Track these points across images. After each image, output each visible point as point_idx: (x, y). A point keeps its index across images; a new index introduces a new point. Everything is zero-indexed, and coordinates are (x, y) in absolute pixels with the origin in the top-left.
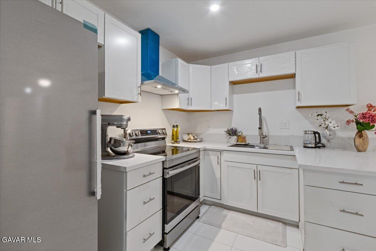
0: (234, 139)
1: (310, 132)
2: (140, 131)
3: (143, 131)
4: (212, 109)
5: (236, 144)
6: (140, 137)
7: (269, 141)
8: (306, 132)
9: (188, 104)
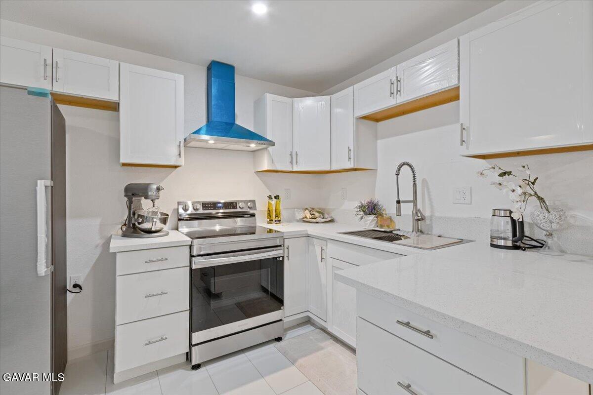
0: (369, 222)
1: (502, 213)
2: (203, 203)
3: (208, 203)
4: (334, 169)
5: (373, 230)
6: (201, 211)
7: (432, 227)
8: (494, 213)
9: (292, 162)
